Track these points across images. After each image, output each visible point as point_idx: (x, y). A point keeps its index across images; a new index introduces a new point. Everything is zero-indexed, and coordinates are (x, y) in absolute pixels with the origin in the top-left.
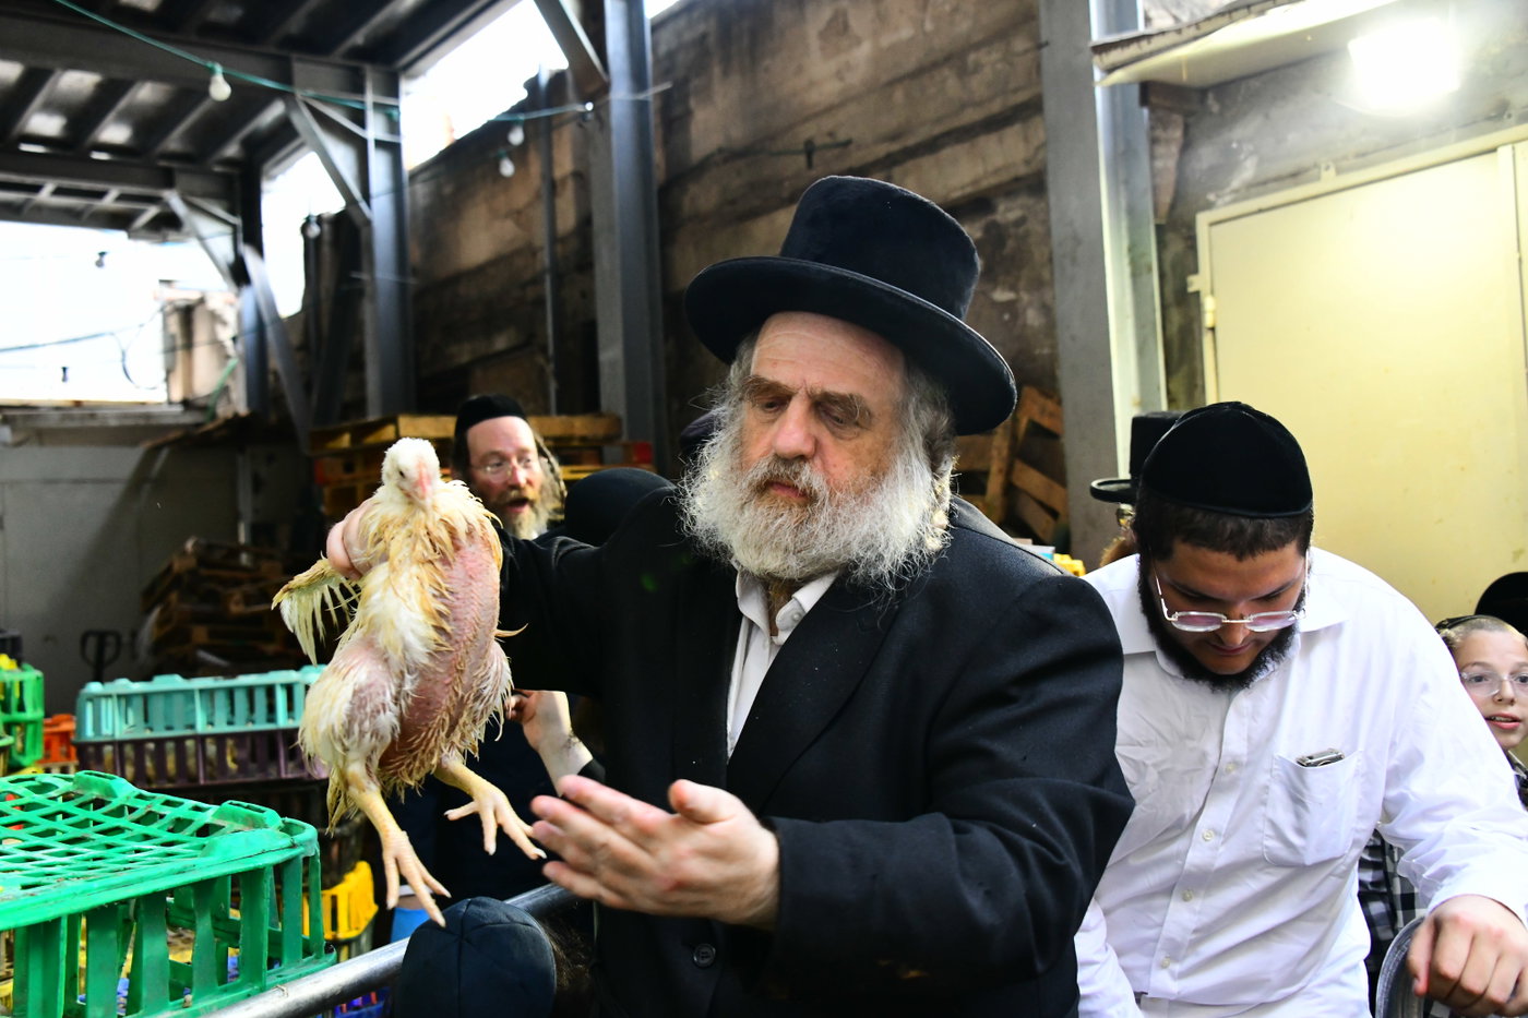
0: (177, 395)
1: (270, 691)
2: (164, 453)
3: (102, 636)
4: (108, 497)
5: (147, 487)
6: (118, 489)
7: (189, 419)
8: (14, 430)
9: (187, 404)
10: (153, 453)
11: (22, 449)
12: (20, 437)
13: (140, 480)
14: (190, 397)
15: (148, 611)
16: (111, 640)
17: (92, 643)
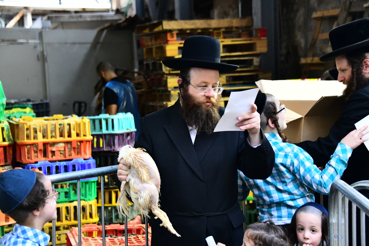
0: (115, 8)
1: (100, 121)
2: (105, 32)
3: (80, 103)
4: (85, 50)
5: (99, 46)
6: (88, 46)
7: (117, 17)
8: (52, 22)
9: (118, 11)
10: (101, 31)
11: (55, 31)
12: (55, 25)
13: (96, 42)
14: (119, 8)
15: (96, 94)
16: (83, 105)
17: (77, 105)
